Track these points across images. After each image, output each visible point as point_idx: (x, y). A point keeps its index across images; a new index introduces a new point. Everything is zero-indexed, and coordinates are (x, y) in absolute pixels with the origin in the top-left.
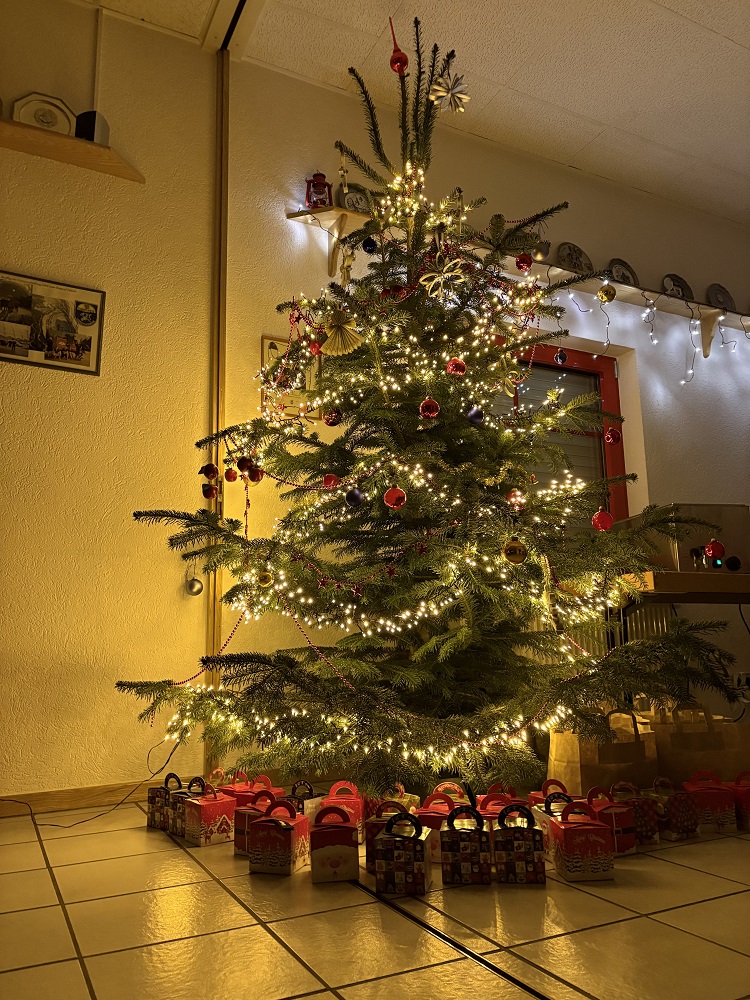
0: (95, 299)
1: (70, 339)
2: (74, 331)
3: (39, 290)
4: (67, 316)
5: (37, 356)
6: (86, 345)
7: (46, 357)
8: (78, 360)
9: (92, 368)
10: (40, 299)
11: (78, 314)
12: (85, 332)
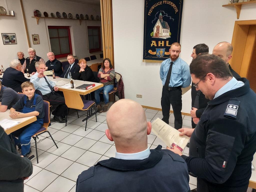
0: (14, 34)
1: (13, 40)
2: (13, 39)
3: (8, 35)
4: (12, 37)
5: (10, 43)
6: (15, 40)
7: (12, 43)
8: (14, 43)
9: (16, 43)
10: (9, 36)
11: (13, 37)
12: (14, 39)
